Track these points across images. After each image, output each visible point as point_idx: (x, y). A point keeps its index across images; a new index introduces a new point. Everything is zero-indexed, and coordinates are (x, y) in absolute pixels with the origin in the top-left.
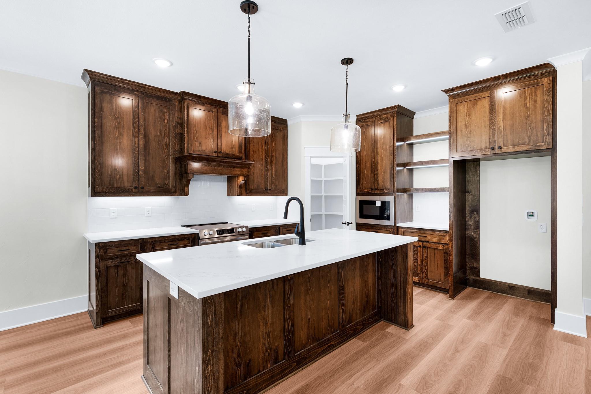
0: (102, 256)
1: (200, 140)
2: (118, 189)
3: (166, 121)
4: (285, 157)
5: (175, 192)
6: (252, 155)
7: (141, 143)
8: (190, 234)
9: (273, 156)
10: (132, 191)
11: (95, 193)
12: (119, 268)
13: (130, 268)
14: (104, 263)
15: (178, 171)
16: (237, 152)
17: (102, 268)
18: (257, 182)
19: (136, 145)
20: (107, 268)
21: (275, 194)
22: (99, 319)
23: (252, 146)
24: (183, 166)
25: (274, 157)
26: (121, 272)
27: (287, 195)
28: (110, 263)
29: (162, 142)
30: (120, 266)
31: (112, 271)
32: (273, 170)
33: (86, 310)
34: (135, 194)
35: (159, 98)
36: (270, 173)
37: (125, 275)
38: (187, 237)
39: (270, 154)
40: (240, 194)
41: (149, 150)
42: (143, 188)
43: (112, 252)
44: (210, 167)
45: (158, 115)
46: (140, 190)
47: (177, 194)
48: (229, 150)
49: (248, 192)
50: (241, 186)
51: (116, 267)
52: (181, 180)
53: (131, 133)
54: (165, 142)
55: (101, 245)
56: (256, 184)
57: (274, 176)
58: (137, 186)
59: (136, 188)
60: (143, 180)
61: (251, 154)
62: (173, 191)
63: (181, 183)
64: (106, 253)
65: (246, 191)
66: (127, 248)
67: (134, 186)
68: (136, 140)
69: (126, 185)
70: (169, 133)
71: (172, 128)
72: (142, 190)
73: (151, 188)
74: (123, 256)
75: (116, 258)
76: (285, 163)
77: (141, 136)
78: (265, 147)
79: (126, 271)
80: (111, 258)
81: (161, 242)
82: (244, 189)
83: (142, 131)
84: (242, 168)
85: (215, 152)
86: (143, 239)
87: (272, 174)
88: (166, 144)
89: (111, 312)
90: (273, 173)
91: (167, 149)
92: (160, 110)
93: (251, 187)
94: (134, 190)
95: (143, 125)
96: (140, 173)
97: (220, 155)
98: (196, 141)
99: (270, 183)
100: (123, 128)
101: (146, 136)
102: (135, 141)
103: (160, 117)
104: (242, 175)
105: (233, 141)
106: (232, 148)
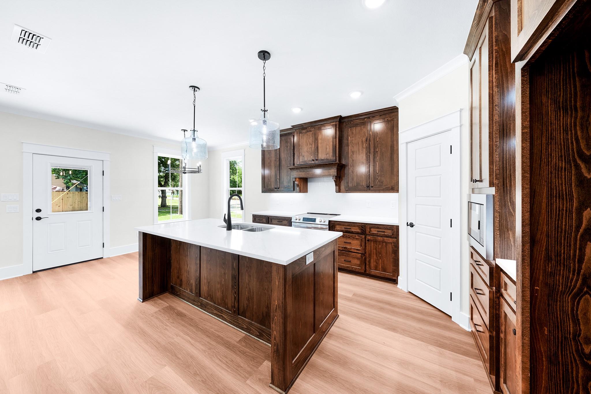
1: (303, 154)
2: (269, 189)
3: (289, 147)
6: (351, 156)
7: (278, 163)
9: (377, 152)
10: (275, 190)
11: (263, 191)
16: (331, 157)
18: (356, 180)
19: (276, 165)
23: (351, 147)
27: (398, 192)
29: (287, 160)
32: (378, 166)
35: (286, 135)
39: (373, 150)
42: (279, 188)
45: (285, 145)
46: (277, 189)
48: (324, 157)
53: (274, 159)
54: (288, 160)
56: (356, 182)
57: (379, 172)
58: (276, 187)
60: (279, 184)
62: (292, 189)
64: (255, 219)
69: (273, 187)
70: (290, 154)
71: (291, 151)
73: (282, 188)
77: (278, 160)
78: (366, 145)
83: (278, 157)
84: (330, 169)
85: (313, 160)
87: (374, 170)
90: (377, 169)
96: (278, 180)
97: (317, 162)
98: (301, 156)
99: (372, 179)
100: (271, 157)
101: (280, 159)
105: (327, 149)
106: (327, 155)
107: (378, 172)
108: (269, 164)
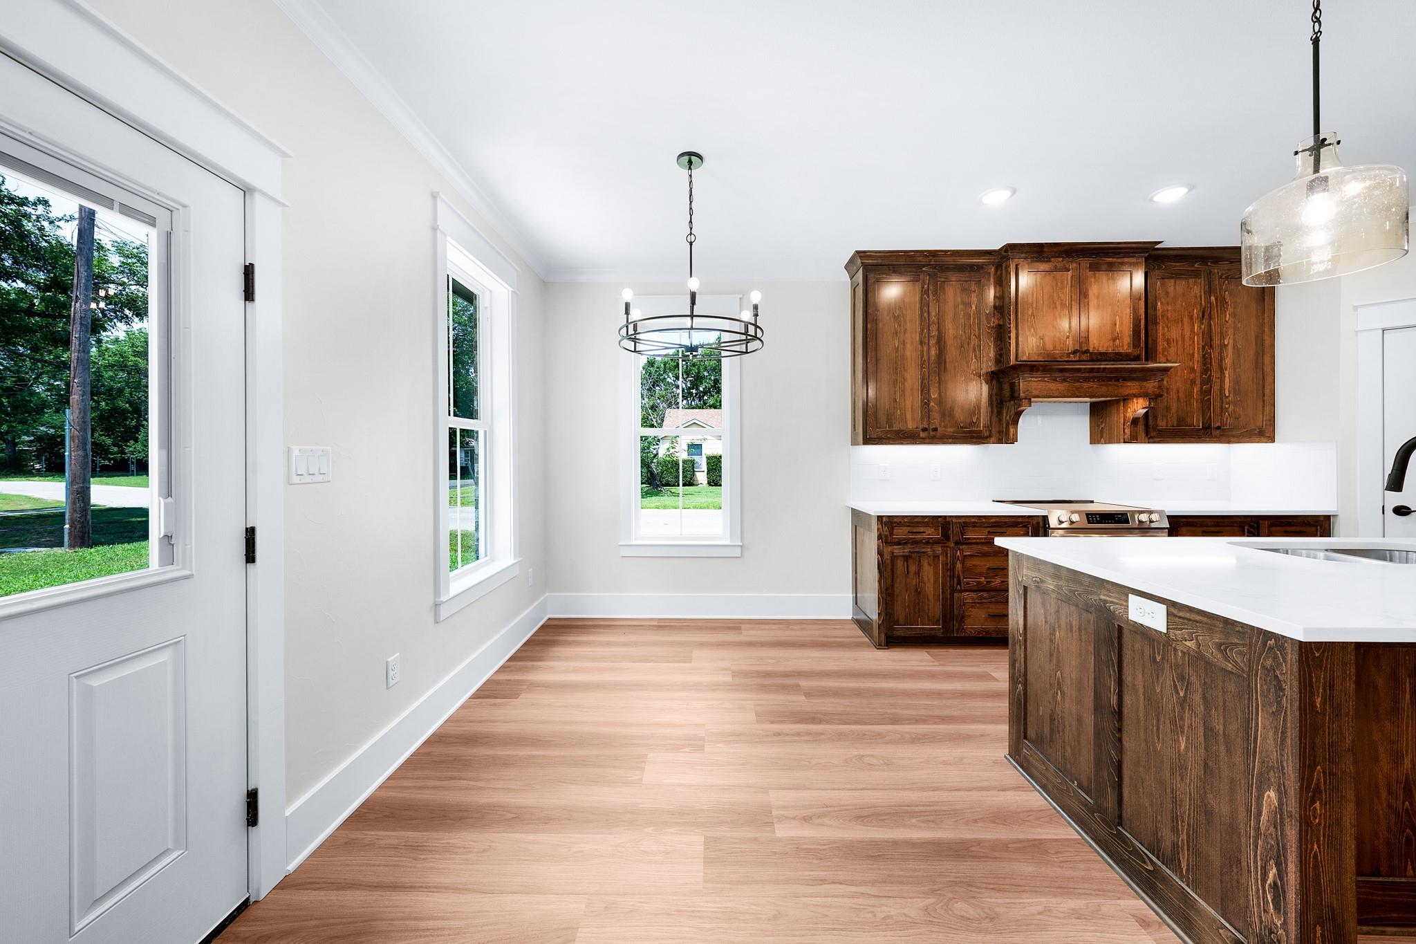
0: (886, 536)
1: (1041, 331)
2: (899, 431)
3: (974, 307)
4: (1267, 342)
5: (990, 436)
6: (1163, 351)
7: (933, 352)
8: (1029, 517)
9: (1227, 345)
10: (919, 435)
11: (868, 440)
12: (910, 561)
13: (925, 563)
14: (890, 549)
15: (994, 398)
16: (1125, 347)
17: (887, 557)
18: (1177, 412)
19: (925, 358)
20: (894, 558)
21: (1232, 439)
22: (883, 636)
23: (1163, 327)
24: (1006, 387)
25: (1230, 347)
26: (913, 568)
27: (1274, 441)
28: (898, 550)
29: (966, 346)
30: (911, 557)
31: (900, 563)
32: (1227, 380)
33: (850, 617)
34: (923, 441)
35: (960, 268)
36: (1216, 388)
37: (918, 573)
38: (1022, 523)
39: (1216, 341)
40: (1133, 439)
41: (945, 362)
42: (935, 430)
43: (901, 533)
44: (1066, 384)
45: (959, 299)
46: (931, 433)
47: (993, 439)
48: (1106, 345)
49: (1152, 434)
50: (1135, 421)
51: (906, 558)
52: (999, 413)
53: (918, 339)
54: (972, 346)
55: (884, 519)
56: (1175, 415)
57: (1229, 394)
58: (927, 427)
59: (924, 430)
60: (936, 416)
61: (1160, 348)
62: (987, 434)
63: (1000, 420)
64: (891, 534)
65: (1147, 435)
66: (921, 529)
67: (921, 427)
68: (925, 348)
69: (911, 425)
70: (979, 329)
71: (983, 318)
72: (934, 433)
73: (949, 430)
74: (915, 542)
75: (906, 543)
76: (1267, 359)
77: (933, 342)
78: (1203, 327)
79: (920, 566)
80: (898, 543)
81: (974, 527)
82: (1141, 428)
83: (934, 333)
84: (1145, 379)
85: (1075, 352)
86: (945, 516)
87: (1222, 389)
88: (974, 350)
89: (900, 630)
90: (1227, 386)
91: (976, 359)
92: (964, 290)
93: (1162, 424)
94: (922, 434)
95: (936, 321)
96: (932, 404)
97: (1084, 357)
99: (1218, 411)
100: (905, 330)
101: (940, 341)
102: (922, 351)
103: (963, 303)
104: (1144, 395)
105: (1116, 324)
106: (1114, 340)
107: (1227, 395)
108: (897, 352)
